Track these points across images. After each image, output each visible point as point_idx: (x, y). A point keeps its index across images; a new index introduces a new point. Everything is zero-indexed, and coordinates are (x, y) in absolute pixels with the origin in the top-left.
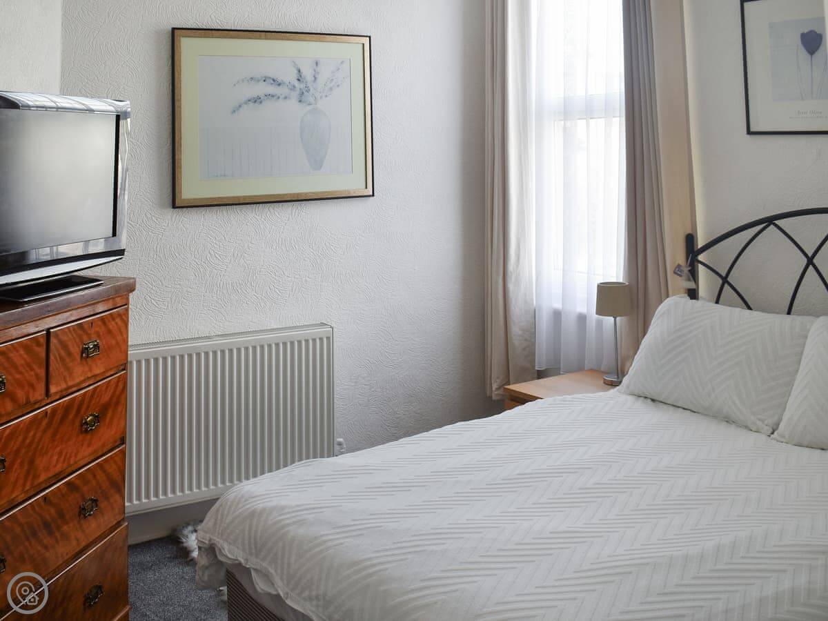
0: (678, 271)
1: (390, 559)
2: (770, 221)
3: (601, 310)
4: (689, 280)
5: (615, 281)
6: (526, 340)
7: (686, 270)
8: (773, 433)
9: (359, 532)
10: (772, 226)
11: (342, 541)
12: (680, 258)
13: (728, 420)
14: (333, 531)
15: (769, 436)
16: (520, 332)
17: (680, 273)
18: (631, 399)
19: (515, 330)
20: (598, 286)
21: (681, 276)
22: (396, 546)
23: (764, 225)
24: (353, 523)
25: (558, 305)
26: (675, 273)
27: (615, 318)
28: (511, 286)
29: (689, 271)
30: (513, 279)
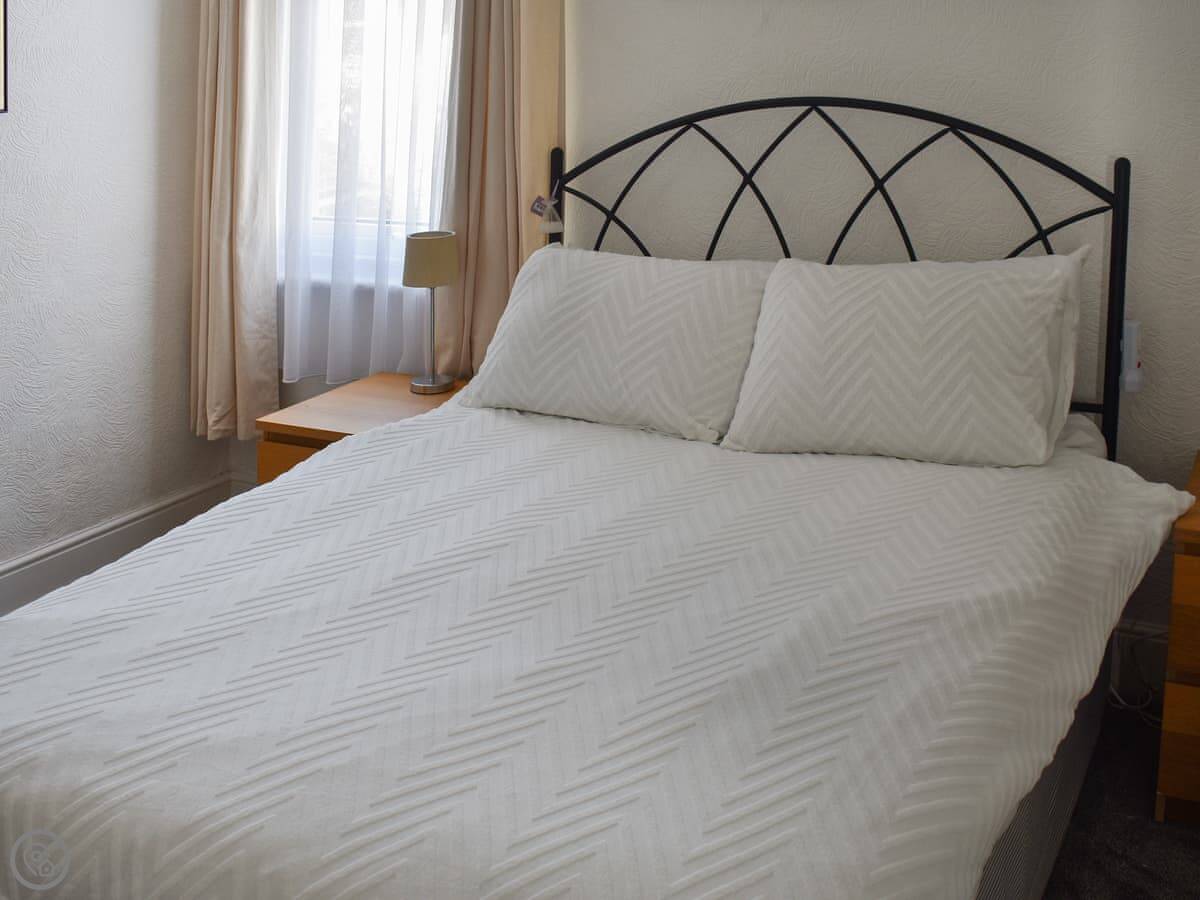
0: (537, 208)
1: (257, 805)
2: (689, 122)
3: (410, 279)
4: (555, 220)
5: (427, 230)
6: (265, 337)
7: (550, 204)
8: (721, 438)
9: (166, 762)
10: (692, 129)
11: (135, 788)
12: (542, 189)
13: (646, 428)
14: (110, 769)
15: (717, 444)
16: (256, 326)
17: (539, 210)
18: (489, 414)
19: (248, 323)
20: (408, 239)
21: (540, 214)
22: (256, 774)
23: (681, 128)
24: (142, 744)
25: (324, 276)
26: (533, 210)
27: (432, 289)
28: (242, 252)
29: (555, 206)
30: (246, 239)
